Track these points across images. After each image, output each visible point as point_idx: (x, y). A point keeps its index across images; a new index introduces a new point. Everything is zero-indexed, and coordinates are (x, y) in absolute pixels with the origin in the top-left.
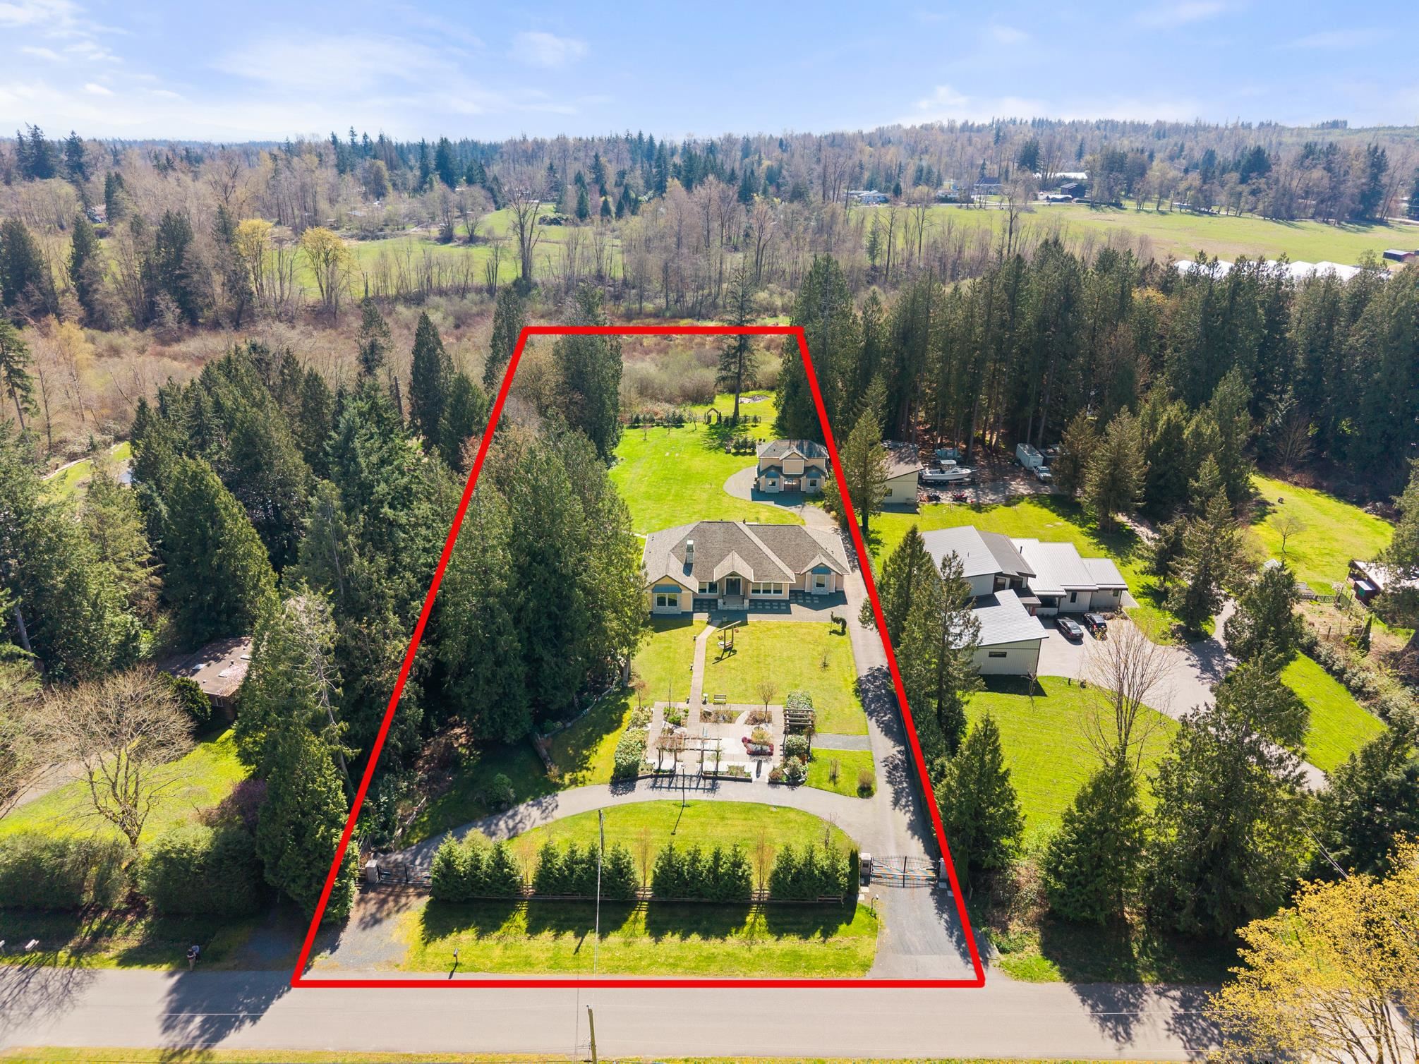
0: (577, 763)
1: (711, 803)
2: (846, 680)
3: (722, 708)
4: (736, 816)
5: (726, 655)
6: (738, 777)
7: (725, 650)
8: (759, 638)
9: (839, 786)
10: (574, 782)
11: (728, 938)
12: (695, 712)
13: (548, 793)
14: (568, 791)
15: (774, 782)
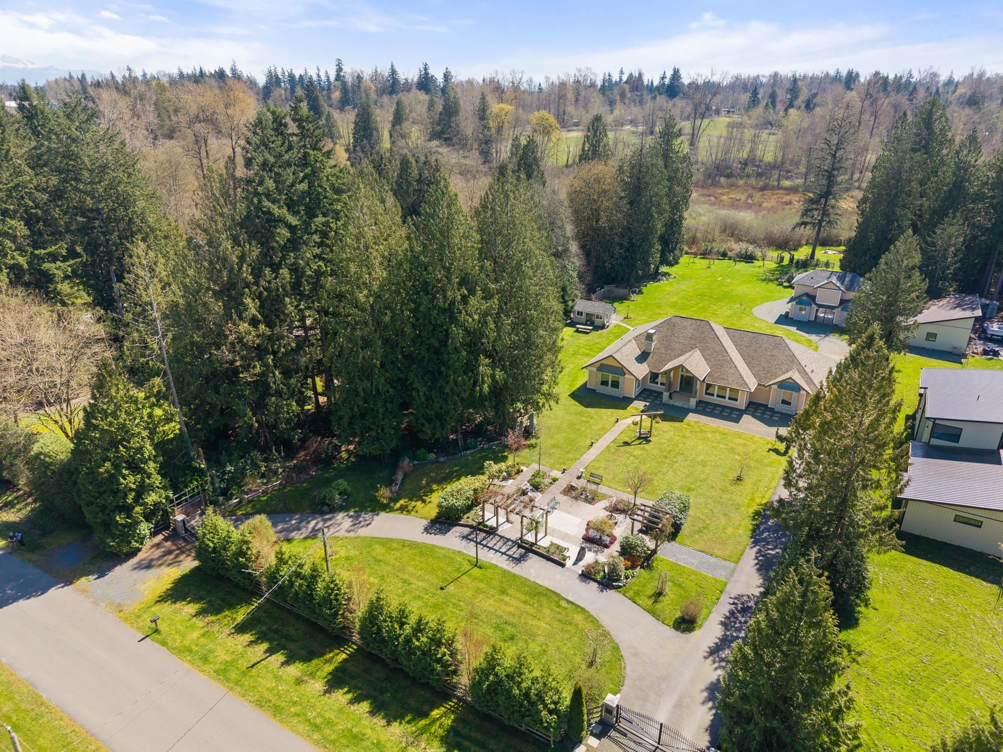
0: (419, 494)
1: (505, 572)
2: (753, 500)
3: (594, 487)
4: (519, 595)
5: (638, 442)
6: (553, 557)
7: (639, 438)
8: (684, 437)
9: (659, 606)
10: (402, 509)
11: (395, 724)
12: (563, 484)
13: (373, 511)
14: (391, 515)
15: (586, 576)
